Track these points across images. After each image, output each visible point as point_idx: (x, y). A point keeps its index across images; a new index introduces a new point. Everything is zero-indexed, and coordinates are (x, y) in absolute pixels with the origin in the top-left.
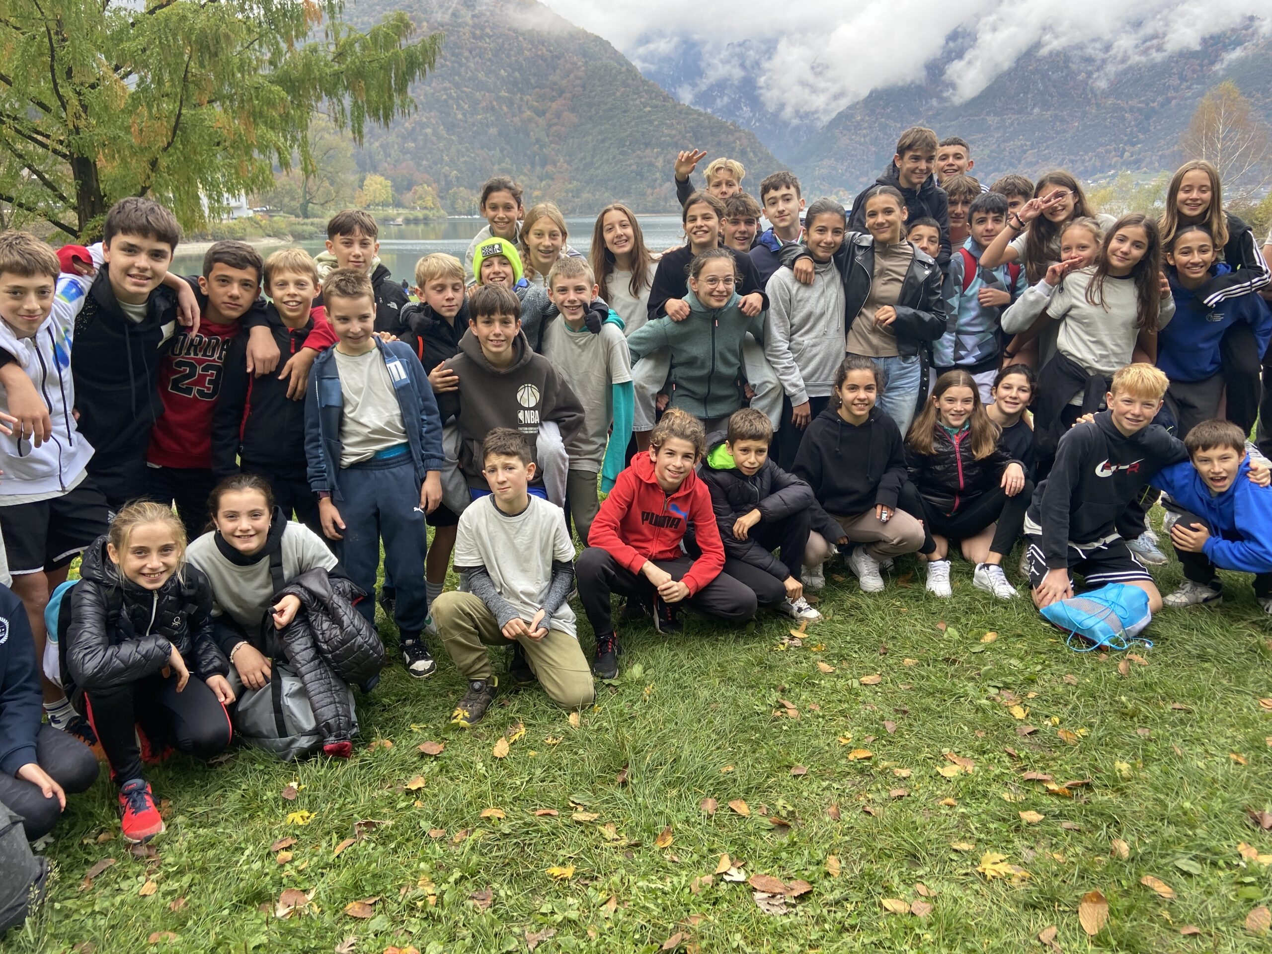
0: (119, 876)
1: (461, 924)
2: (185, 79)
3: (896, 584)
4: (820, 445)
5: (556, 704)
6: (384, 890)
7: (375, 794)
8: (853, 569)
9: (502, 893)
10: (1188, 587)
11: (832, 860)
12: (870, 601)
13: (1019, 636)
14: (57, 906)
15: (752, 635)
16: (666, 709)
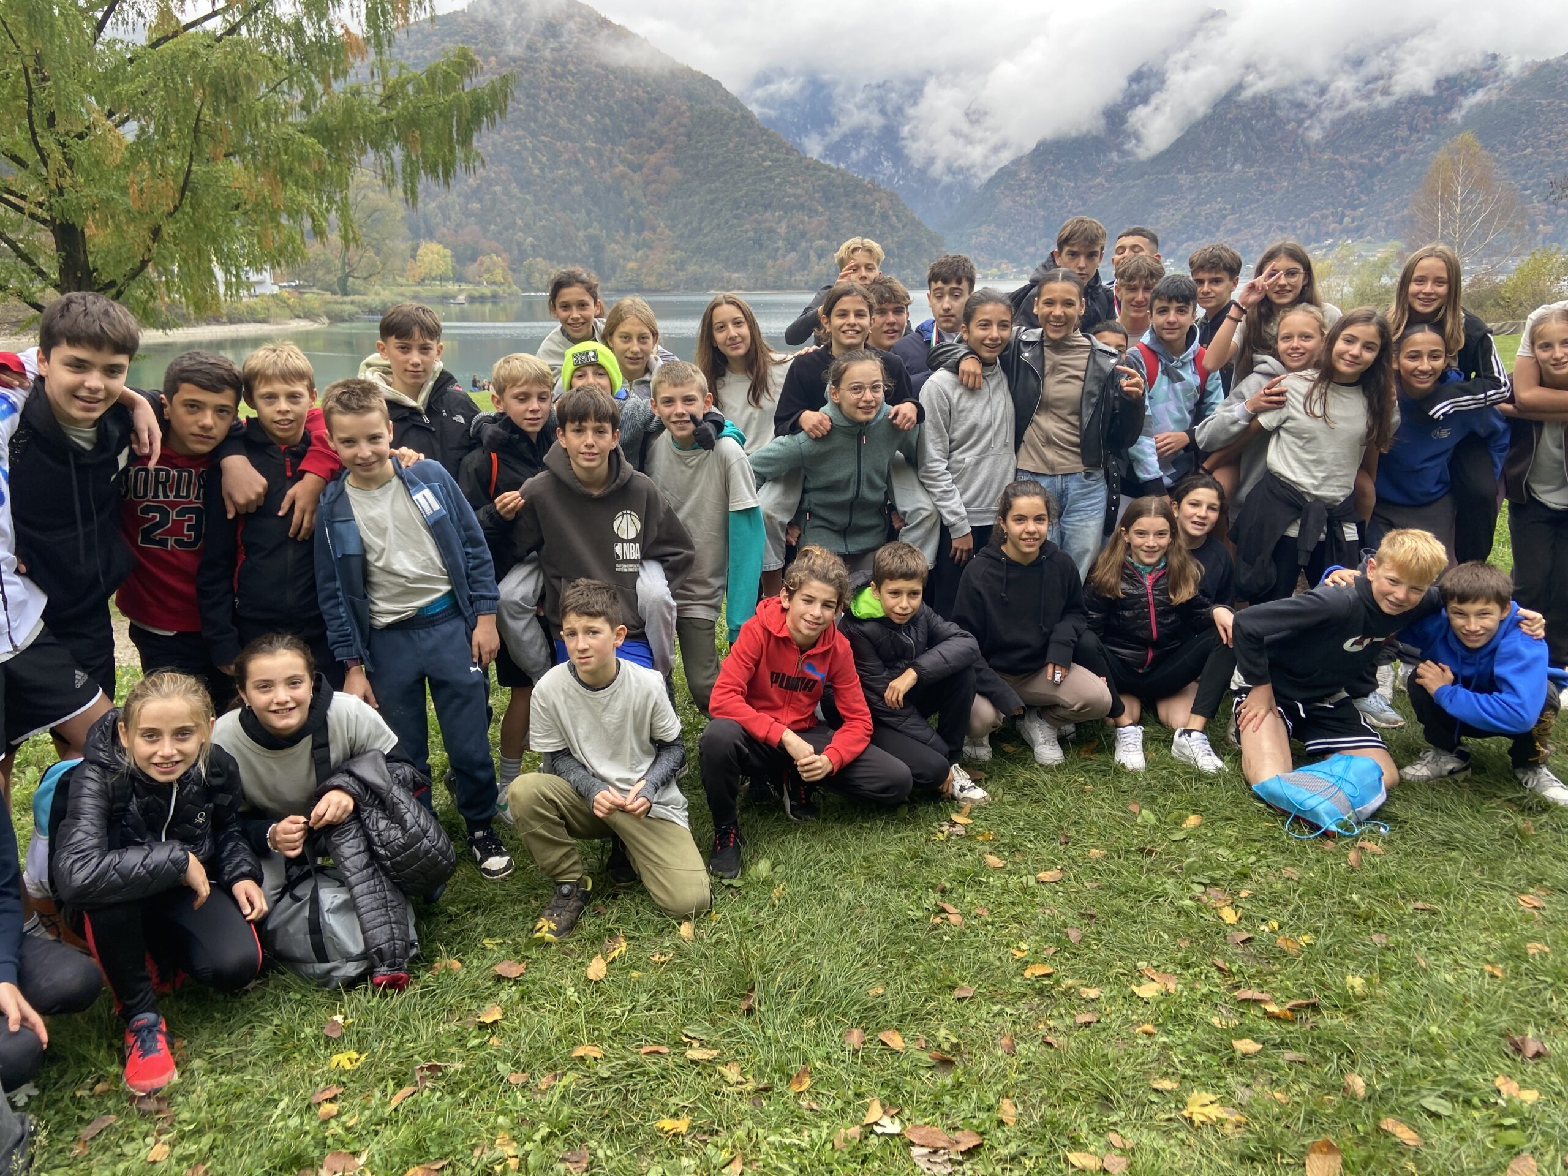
0: (122, 1137)
2: (196, 130)
3: (1079, 754)
4: (982, 591)
5: (662, 911)
6: (454, 1152)
7: (440, 1029)
8: (1025, 737)
9: (600, 1154)
10: (1431, 754)
11: (1006, 1104)
12: (1047, 777)
13: (1228, 819)
15: (905, 821)
16: (799, 916)
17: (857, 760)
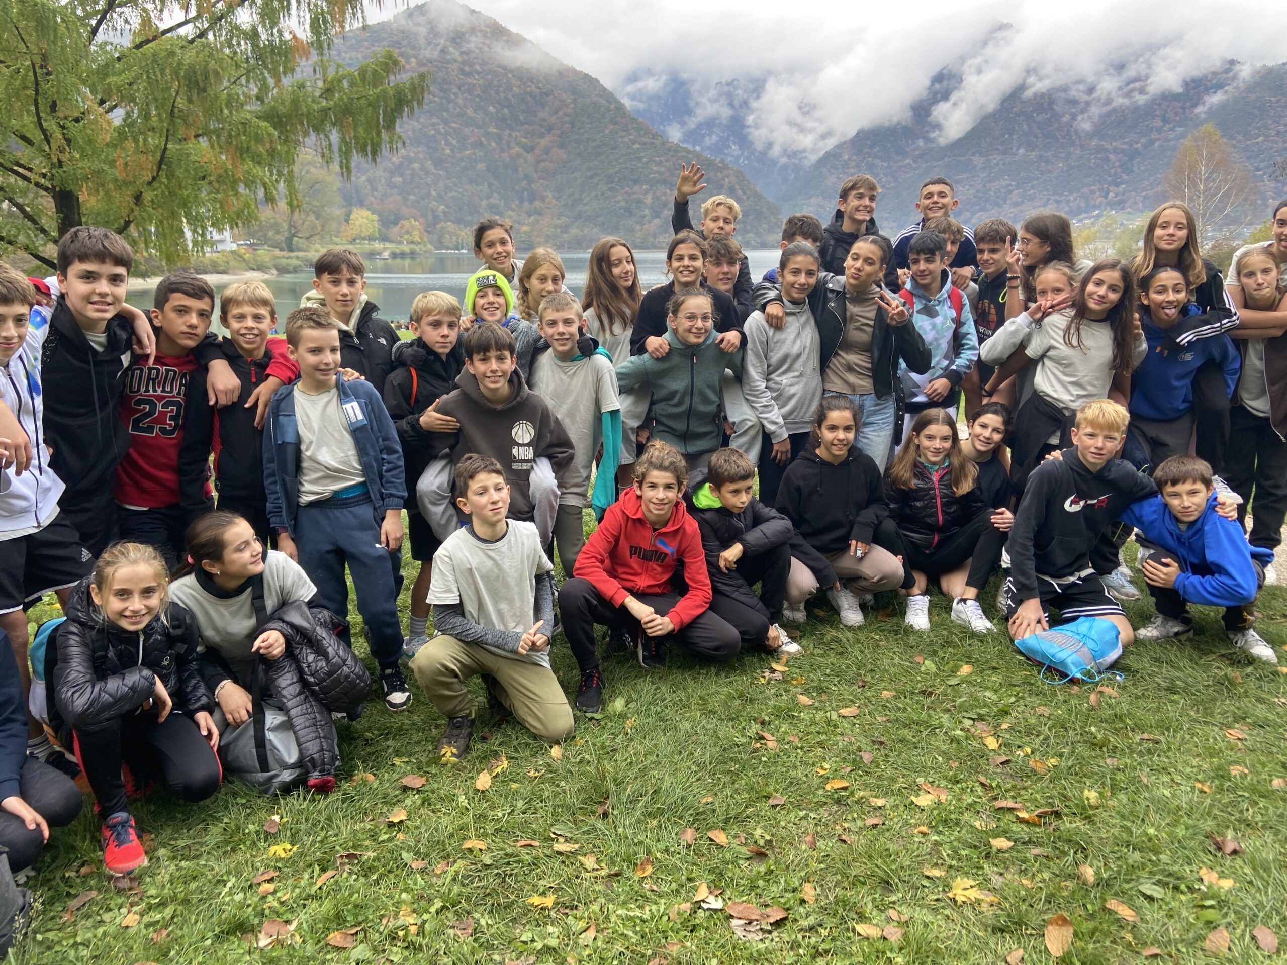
0: (101, 908)
1: (442, 953)
2: (172, 113)
3: (876, 618)
4: (801, 486)
5: (536, 737)
6: (366, 920)
7: (357, 827)
8: (834, 603)
9: (483, 922)
10: (1159, 621)
11: (808, 887)
12: (850, 635)
13: (994, 669)
14: (39, 937)
15: (733, 668)
16: (647, 742)
17: (694, 623)
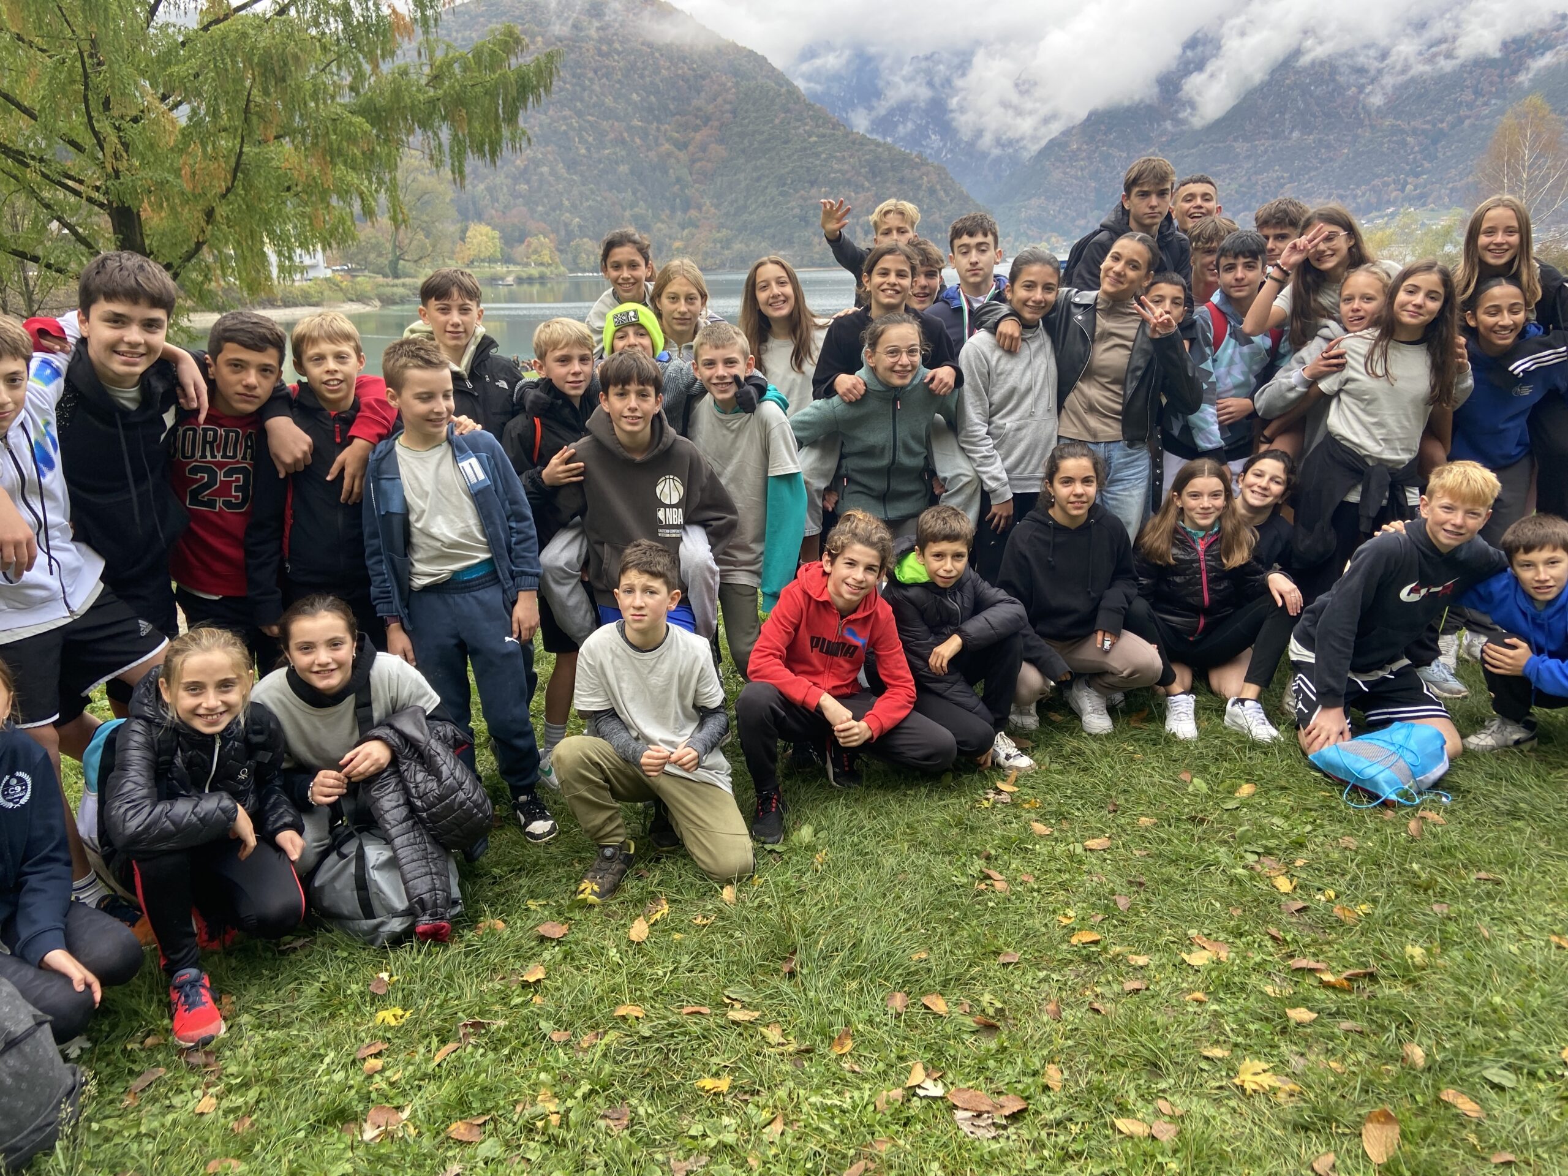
0: (171, 1089)
1: (591, 1150)
2: (247, 110)
3: (1128, 724)
4: (1028, 554)
5: (705, 875)
6: (496, 1107)
7: (484, 987)
8: (1073, 706)
9: (641, 1111)
10: (1496, 723)
11: (1052, 1070)
12: (1095, 746)
13: (1283, 788)
14: (95, 1126)
15: (949, 788)
16: (842, 881)
17: (897, 728)
